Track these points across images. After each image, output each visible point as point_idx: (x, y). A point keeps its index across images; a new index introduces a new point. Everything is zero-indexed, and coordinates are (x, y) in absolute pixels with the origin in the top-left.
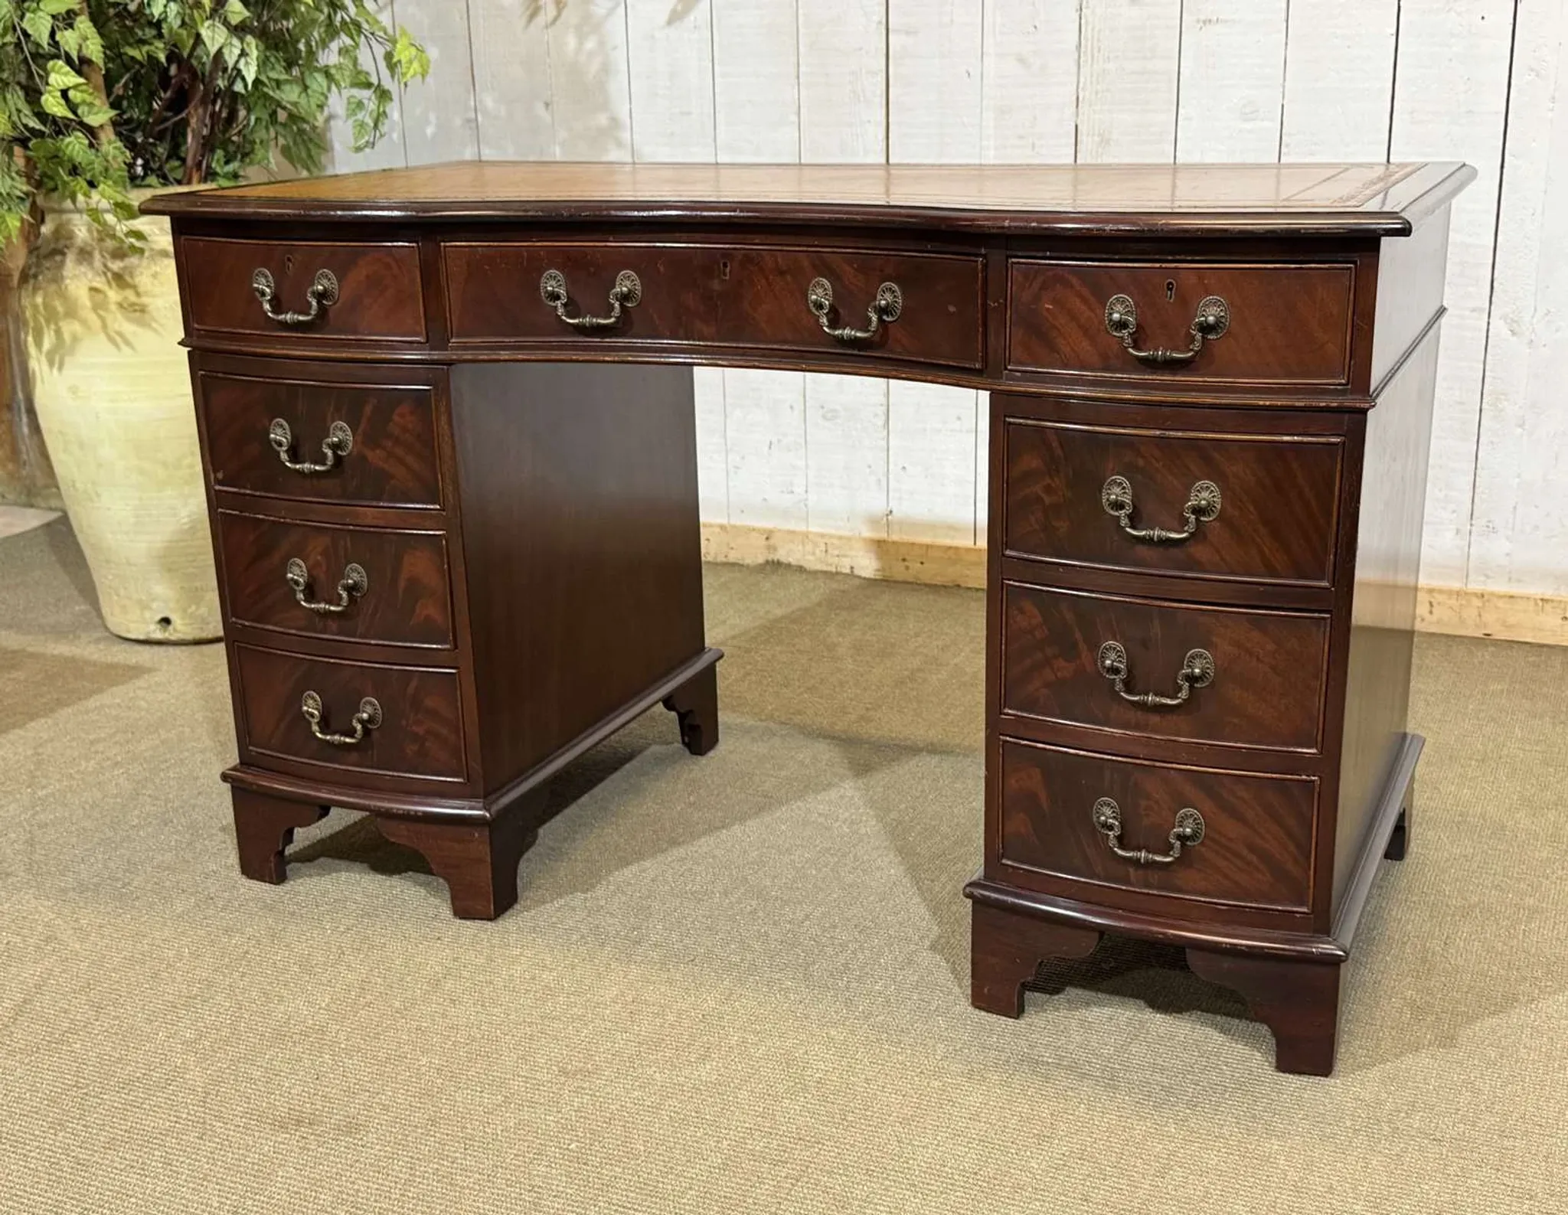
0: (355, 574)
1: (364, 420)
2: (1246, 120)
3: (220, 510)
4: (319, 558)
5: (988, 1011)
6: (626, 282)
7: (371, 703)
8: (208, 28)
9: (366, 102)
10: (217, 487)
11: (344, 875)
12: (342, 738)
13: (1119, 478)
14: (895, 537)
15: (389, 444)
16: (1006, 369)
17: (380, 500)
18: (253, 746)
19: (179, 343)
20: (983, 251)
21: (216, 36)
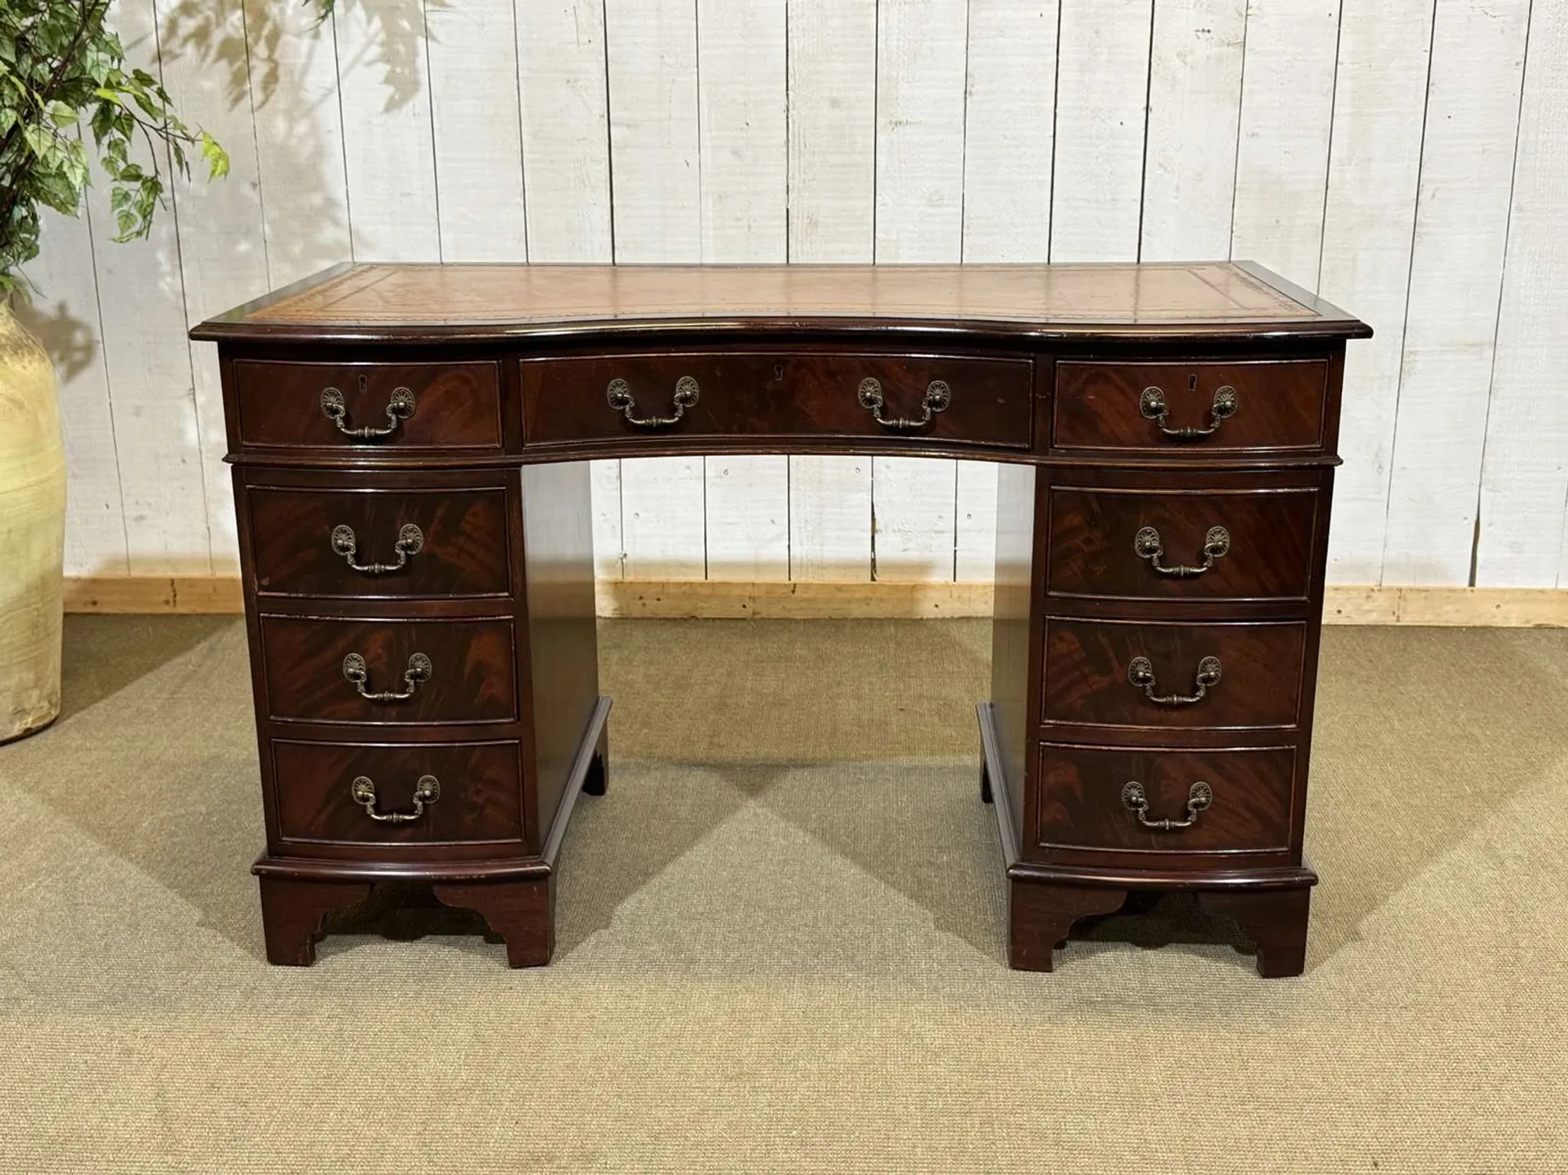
0: (420, 663)
1: (436, 521)
2: (932, 206)
3: (262, 615)
4: (380, 651)
5: (1025, 970)
6: (686, 388)
7: (429, 780)
8: (33, 131)
9: (133, 194)
10: (261, 593)
11: (367, 948)
12: (401, 817)
13: (1148, 528)
14: (629, 579)
15: (462, 540)
16: (1052, 447)
17: (448, 592)
18: (288, 836)
19: (223, 460)
20: (1032, 355)
21: (42, 139)
